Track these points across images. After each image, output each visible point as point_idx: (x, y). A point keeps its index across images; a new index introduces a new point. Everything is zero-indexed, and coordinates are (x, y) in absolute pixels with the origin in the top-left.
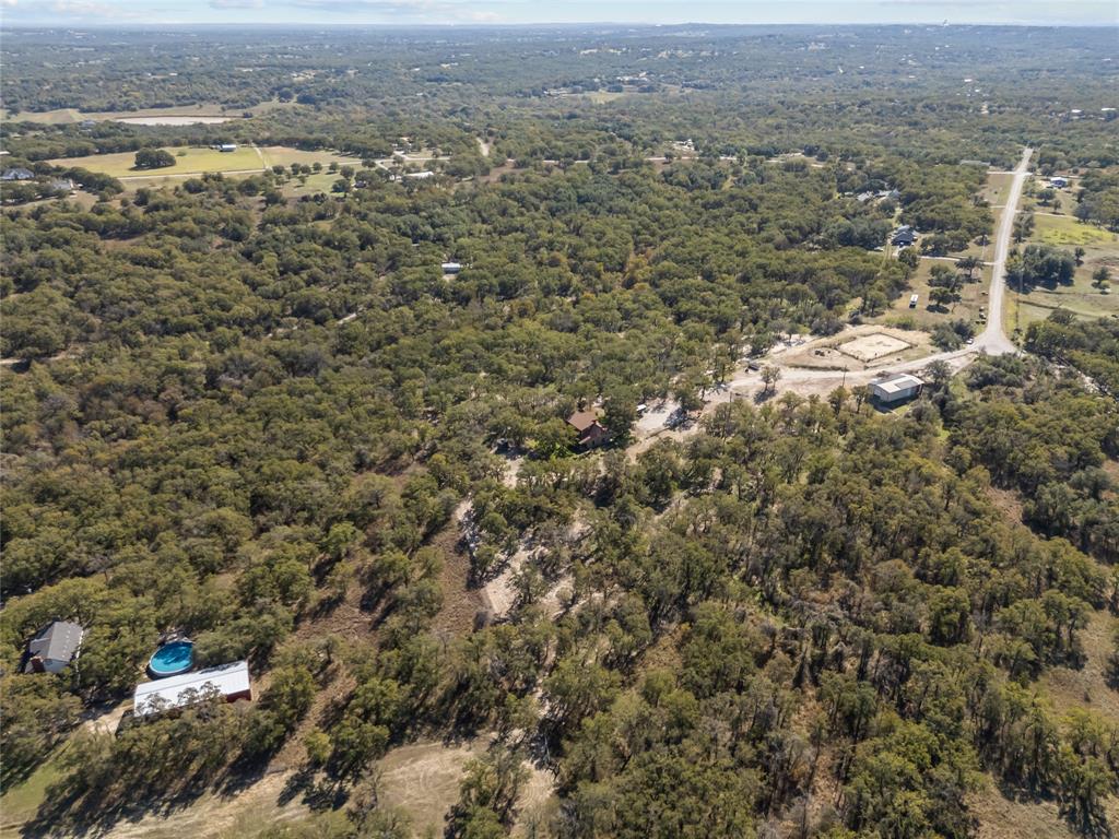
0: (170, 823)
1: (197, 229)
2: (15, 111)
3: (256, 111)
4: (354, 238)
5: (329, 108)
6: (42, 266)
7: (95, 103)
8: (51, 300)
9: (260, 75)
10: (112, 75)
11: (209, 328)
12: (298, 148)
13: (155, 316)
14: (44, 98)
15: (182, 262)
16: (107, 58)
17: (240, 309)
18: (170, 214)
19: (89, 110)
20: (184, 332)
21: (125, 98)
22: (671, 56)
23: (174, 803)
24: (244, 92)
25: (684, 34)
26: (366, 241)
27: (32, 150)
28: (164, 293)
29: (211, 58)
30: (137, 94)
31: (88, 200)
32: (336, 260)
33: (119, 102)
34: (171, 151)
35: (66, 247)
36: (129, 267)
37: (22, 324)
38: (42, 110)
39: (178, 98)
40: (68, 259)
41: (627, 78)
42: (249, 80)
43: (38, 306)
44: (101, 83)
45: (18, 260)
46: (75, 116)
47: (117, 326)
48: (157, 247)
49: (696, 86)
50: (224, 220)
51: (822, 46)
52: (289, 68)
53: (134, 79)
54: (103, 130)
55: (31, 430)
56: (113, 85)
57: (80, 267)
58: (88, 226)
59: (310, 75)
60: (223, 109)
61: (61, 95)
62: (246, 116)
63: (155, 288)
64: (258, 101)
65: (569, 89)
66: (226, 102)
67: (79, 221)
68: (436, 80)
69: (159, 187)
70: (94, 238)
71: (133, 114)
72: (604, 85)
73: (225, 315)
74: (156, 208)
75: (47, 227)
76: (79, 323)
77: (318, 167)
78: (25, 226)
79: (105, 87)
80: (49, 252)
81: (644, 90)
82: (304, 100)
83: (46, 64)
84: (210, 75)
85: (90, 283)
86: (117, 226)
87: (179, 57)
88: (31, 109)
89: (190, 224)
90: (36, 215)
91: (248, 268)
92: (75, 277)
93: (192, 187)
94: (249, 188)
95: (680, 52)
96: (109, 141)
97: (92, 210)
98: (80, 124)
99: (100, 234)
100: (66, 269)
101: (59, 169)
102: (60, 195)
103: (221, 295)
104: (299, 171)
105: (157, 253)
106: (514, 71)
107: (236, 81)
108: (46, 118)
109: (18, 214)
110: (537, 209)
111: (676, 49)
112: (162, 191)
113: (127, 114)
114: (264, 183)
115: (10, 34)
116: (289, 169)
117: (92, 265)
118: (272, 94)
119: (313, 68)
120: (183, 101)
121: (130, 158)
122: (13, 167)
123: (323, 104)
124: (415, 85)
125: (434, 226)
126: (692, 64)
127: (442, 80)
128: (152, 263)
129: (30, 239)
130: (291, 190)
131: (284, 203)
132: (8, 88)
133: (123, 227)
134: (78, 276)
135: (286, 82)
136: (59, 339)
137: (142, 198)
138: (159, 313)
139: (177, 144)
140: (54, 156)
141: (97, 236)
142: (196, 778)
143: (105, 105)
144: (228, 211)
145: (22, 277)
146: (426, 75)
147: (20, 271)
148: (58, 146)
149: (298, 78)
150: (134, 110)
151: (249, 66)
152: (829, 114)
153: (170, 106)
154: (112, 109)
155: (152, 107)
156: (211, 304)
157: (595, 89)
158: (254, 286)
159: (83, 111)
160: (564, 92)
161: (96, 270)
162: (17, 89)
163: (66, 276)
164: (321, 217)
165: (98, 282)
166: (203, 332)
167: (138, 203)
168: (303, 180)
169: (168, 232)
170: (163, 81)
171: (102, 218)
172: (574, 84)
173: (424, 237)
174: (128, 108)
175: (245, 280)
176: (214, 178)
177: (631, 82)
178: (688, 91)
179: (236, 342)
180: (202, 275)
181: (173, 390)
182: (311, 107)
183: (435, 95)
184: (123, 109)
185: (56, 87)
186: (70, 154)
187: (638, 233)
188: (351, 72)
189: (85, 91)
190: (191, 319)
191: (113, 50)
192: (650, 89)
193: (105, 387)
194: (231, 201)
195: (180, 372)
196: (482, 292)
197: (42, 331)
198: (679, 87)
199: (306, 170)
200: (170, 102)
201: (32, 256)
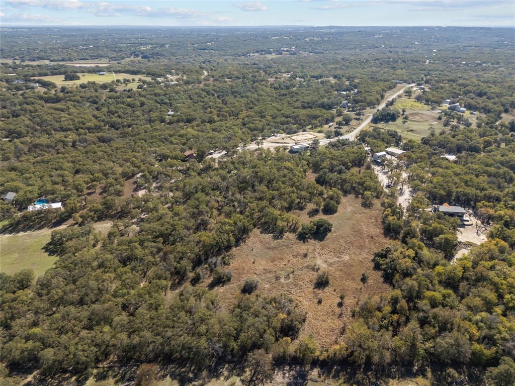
0: (34, 232)
1: (80, 99)
2: (23, 61)
3: (123, 62)
4: (138, 104)
5: (153, 60)
6: (22, 110)
7: (56, 58)
8: (24, 121)
9: (128, 47)
10: (65, 47)
11: (77, 130)
12: (130, 74)
13: (58, 125)
14: (35, 56)
15: (73, 110)
16: (65, 40)
17: (88, 124)
18: (72, 95)
19: (54, 61)
20: (68, 131)
21: (69, 56)
22: (310, 40)
23: (36, 229)
24: (120, 54)
25: (325, 30)
26: (142, 104)
27: (26, 73)
28: (63, 119)
29: (110, 40)
30: (74, 54)
31: (43, 90)
32: (129, 110)
33: (66, 58)
34: (79, 75)
35: (33, 105)
36: (53, 111)
37: (12, 127)
38: (34, 61)
39: (91, 56)
40: (32, 109)
41: (285, 49)
42: (122, 49)
43: (18, 122)
44: (59, 50)
45: (14, 108)
46: (47, 62)
47: (44, 128)
48: (65, 105)
49: (315, 53)
50: (92, 97)
51: (381, 36)
52: (141, 44)
53: (74, 48)
54: (55, 67)
55: (11, 155)
56: (65, 51)
57: (36, 111)
58: (41, 98)
59: (149, 47)
60: (110, 61)
61: (42, 54)
62: (118, 63)
63: (61, 117)
64: (125, 58)
65: (259, 54)
66: (111, 58)
67: (38, 97)
68: (203, 49)
69: (70, 86)
70: (43, 102)
71: (72, 62)
72: (275, 52)
73: (83, 126)
74: (67, 93)
75: (26, 98)
76: (32, 128)
77: (134, 80)
78: (18, 98)
79: (61, 52)
80: (25, 106)
81: (291, 54)
82: (144, 57)
83: (39, 42)
84: (107, 47)
85: (38, 116)
86: (52, 99)
87: (96, 39)
88: (30, 60)
89: (78, 98)
90: (22, 95)
91: (96, 113)
92: (33, 114)
93: (83, 86)
94: (104, 87)
95: (315, 38)
96: (56, 71)
97: (44, 93)
98: (47, 65)
99: (45, 101)
100: (31, 111)
101: (34, 80)
102: (33, 88)
103: (83, 120)
104: (126, 81)
105: (64, 107)
106: (238, 46)
107: (117, 49)
108: (34, 63)
109: (16, 94)
110: (213, 95)
111: (314, 37)
112: (71, 88)
113: (70, 62)
114: (110, 85)
115: (27, 30)
116: (122, 81)
117: (40, 111)
118: (131, 55)
119: (152, 44)
120: (93, 57)
121: (63, 77)
122: (17, 79)
123: (151, 59)
124: (193, 52)
125: (169, 100)
126: (317, 43)
127: (206, 49)
128: (62, 110)
129: (19, 102)
130: (120, 88)
131: (116, 92)
132: (21, 52)
133: (54, 99)
134: (34, 114)
135: (138, 50)
136: (25, 132)
137: (63, 90)
138: (60, 125)
139: (83, 72)
140: (34, 76)
141: (44, 102)
142: (43, 225)
143: (60, 59)
144: (93, 94)
145: (15, 114)
146: (199, 47)
147: (14, 112)
148: (36, 72)
149: (143, 48)
150: (72, 61)
151: (125, 43)
152: (360, 64)
153: (88, 59)
154: (63, 60)
155: (80, 60)
156: (79, 122)
157: (270, 53)
158: (96, 118)
159: (51, 61)
160: (256, 55)
161: (41, 112)
162: (25, 52)
163: (30, 114)
164: (129, 97)
165: (41, 115)
166: (75, 131)
167: (62, 92)
168: (126, 85)
169: (70, 100)
170: (86, 49)
171: (46, 96)
172: (262, 51)
173: (165, 103)
174: (70, 60)
175: (94, 116)
176: (92, 83)
177: (287, 51)
178: (311, 54)
179: (86, 134)
180: (79, 114)
181: (60, 146)
182: (146, 60)
183: (200, 55)
184: (68, 60)
185: (41, 51)
186: (40, 75)
187: (248, 104)
188: (167, 46)
189: (53, 53)
190: (72, 127)
191: (69, 36)
192: (294, 54)
193: (37, 145)
194: (96, 91)
195: (63, 142)
196: (178, 121)
197: (18, 129)
198: (307, 53)
199: (128, 81)
200: (89, 58)
201: (19, 107)
